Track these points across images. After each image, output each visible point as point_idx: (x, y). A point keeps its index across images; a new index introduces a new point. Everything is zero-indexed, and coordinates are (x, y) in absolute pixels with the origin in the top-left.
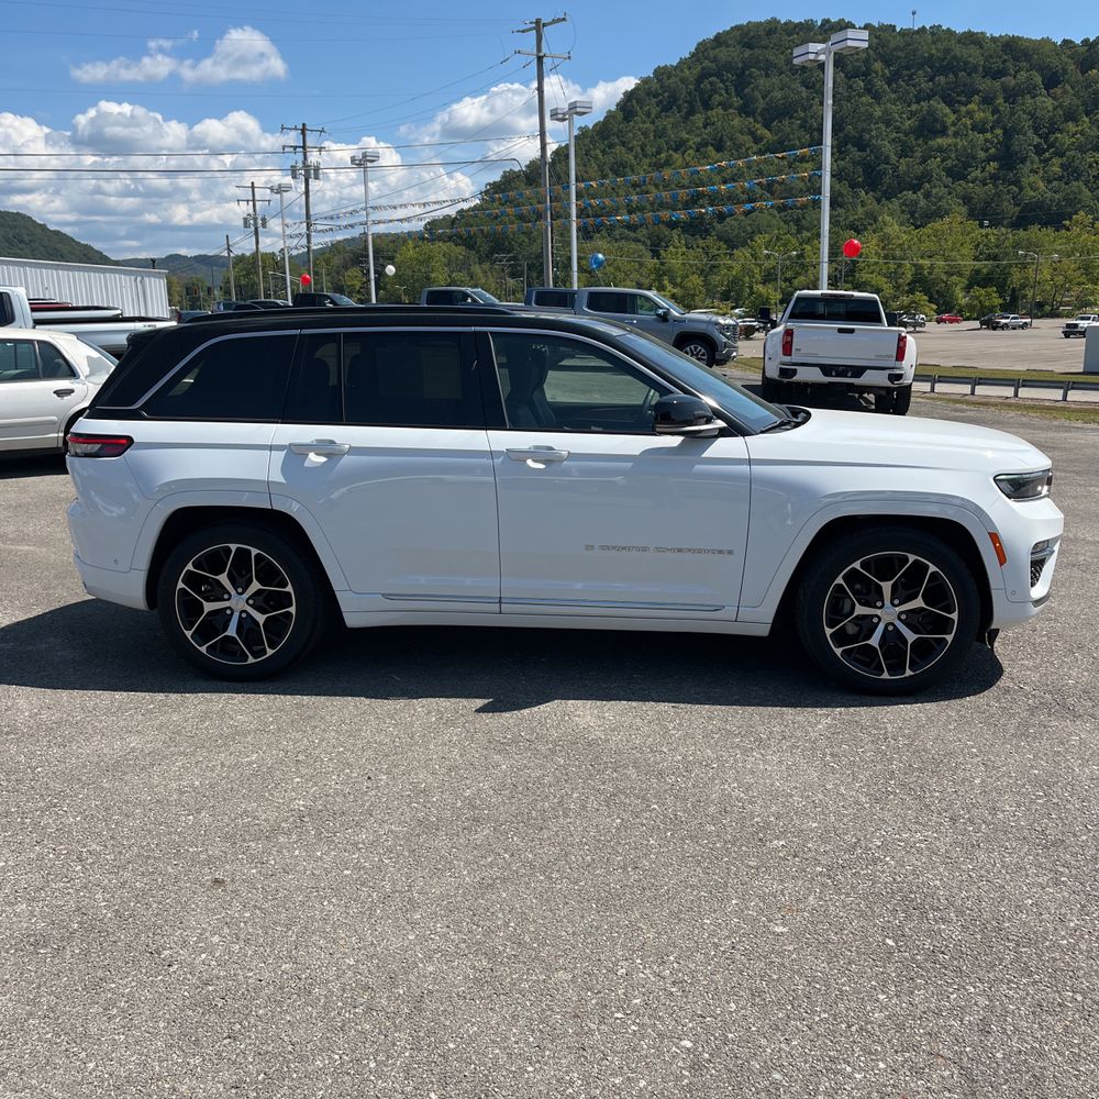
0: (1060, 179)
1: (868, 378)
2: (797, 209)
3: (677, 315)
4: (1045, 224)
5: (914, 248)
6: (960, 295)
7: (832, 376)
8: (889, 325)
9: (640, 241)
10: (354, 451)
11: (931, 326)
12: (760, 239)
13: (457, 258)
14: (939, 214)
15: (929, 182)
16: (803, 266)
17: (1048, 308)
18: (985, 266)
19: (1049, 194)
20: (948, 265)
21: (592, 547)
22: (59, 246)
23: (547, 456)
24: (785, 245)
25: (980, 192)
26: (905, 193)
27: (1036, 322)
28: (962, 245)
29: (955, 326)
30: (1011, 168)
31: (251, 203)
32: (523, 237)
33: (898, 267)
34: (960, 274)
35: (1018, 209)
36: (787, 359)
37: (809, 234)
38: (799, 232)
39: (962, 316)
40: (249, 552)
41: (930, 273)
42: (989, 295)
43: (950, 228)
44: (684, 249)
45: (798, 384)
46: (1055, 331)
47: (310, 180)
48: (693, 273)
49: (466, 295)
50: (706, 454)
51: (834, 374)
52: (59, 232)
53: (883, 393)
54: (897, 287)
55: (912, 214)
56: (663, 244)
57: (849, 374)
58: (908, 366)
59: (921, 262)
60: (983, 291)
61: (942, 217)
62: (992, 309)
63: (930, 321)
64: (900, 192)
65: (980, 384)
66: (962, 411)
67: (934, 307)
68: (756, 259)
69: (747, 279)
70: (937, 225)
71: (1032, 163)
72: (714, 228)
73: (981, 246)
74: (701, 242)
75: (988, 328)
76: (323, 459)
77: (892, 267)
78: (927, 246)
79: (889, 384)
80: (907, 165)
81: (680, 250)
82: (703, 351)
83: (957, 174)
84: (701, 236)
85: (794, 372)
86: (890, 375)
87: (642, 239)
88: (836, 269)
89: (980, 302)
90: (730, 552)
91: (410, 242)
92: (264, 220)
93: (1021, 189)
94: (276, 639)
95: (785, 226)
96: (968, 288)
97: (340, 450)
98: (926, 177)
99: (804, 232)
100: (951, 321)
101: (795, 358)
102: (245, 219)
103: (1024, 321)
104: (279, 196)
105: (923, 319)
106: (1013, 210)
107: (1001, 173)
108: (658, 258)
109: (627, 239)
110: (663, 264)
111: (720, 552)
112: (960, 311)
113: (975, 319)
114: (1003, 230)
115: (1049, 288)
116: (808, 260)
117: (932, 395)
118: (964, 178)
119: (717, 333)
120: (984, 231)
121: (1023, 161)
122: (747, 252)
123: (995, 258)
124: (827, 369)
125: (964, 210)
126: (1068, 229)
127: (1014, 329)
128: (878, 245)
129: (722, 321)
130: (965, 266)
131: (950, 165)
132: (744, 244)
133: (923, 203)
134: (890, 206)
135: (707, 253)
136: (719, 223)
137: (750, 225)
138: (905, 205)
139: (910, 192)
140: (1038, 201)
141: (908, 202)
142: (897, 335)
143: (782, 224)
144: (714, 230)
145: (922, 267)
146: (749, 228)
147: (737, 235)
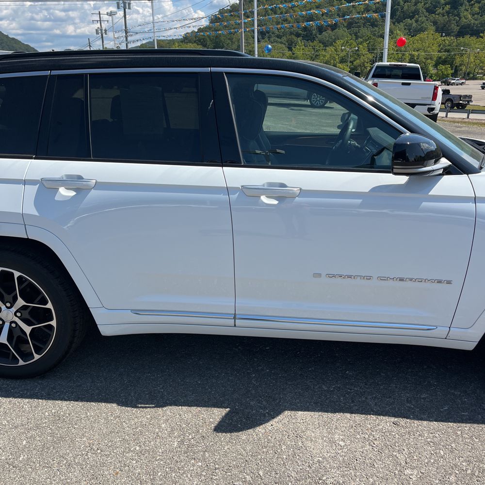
0: (478, 14)
2: (356, 28)
4: (472, 35)
5: (411, 46)
6: (431, 69)
9: (282, 43)
10: (99, 186)
12: (339, 42)
14: (421, 30)
15: (418, 14)
16: (358, 55)
17: (472, 75)
18: (444, 55)
19: (473, 21)
20: (426, 55)
21: (319, 275)
22: (14, 45)
23: (279, 192)
24: (350, 45)
25: (441, 19)
26: (406, 20)
27: (467, 82)
28: (433, 45)
30: (456, 8)
31: (99, 22)
32: (229, 41)
33: (403, 55)
34: (431, 59)
35: (459, 28)
37: (362, 40)
38: (357, 38)
39: (432, 79)
40: (12, 274)
41: (418, 59)
42: (446, 69)
43: (427, 37)
44: (304, 47)
46: (478, 85)
47: (126, 10)
50: (433, 192)
52: (14, 38)
55: (409, 30)
56: (294, 45)
58: (438, 104)
59: (413, 53)
60: (443, 67)
61: (424, 31)
62: (447, 76)
64: (404, 19)
65: (472, 113)
68: (336, 52)
69: (332, 61)
70: (421, 35)
71: (465, 6)
72: (317, 37)
73: (442, 46)
74: (311, 43)
75: (445, 85)
76: (73, 193)
77: (400, 56)
78: (417, 45)
80: (408, 6)
81: (301, 47)
83: (431, 11)
84: (311, 41)
86: (428, 108)
87: (284, 42)
89: (442, 72)
90: (449, 282)
91: (177, 43)
92: (106, 31)
93: (460, 18)
94: (41, 346)
95: (350, 36)
96: (436, 66)
97: (87, 185)
98: (416, 12)
99: (359, 39)
102: (97, 30)
103: (462, 81)
104: (111, 17)
106: (456, 29)
107: (452, 10)
108: (291, 51)
109: (277, 42)
110: (293, 54)
111: (440, 282)
112: (431, 77)
113: (438, 81)
114: (452, 37)
115: (472, 65)
116: (361, 52)
118: (434, 12)
120: (443, 38)
121: (461, 5)
122: (332, 48)
123: (448, 51)
125: (434, 28)
126: (482, 37)
127: (457, 85)
128: (394, 45)
130: (434, 55)
131: (427, 7)
132: (331, 44)
133: (414, 25)
134: (399, 26)
135: (314, 49)
136: (320, 34)
137: (334, 35)
138: (406, 26)
139: (409, 19)
140: (468, 24)
141: (408, 24)
142: (435, 86)
143: (349, 35)
144: (317, 38)
145: (413, 56)
146: (333, 37)
147: (328, 40)
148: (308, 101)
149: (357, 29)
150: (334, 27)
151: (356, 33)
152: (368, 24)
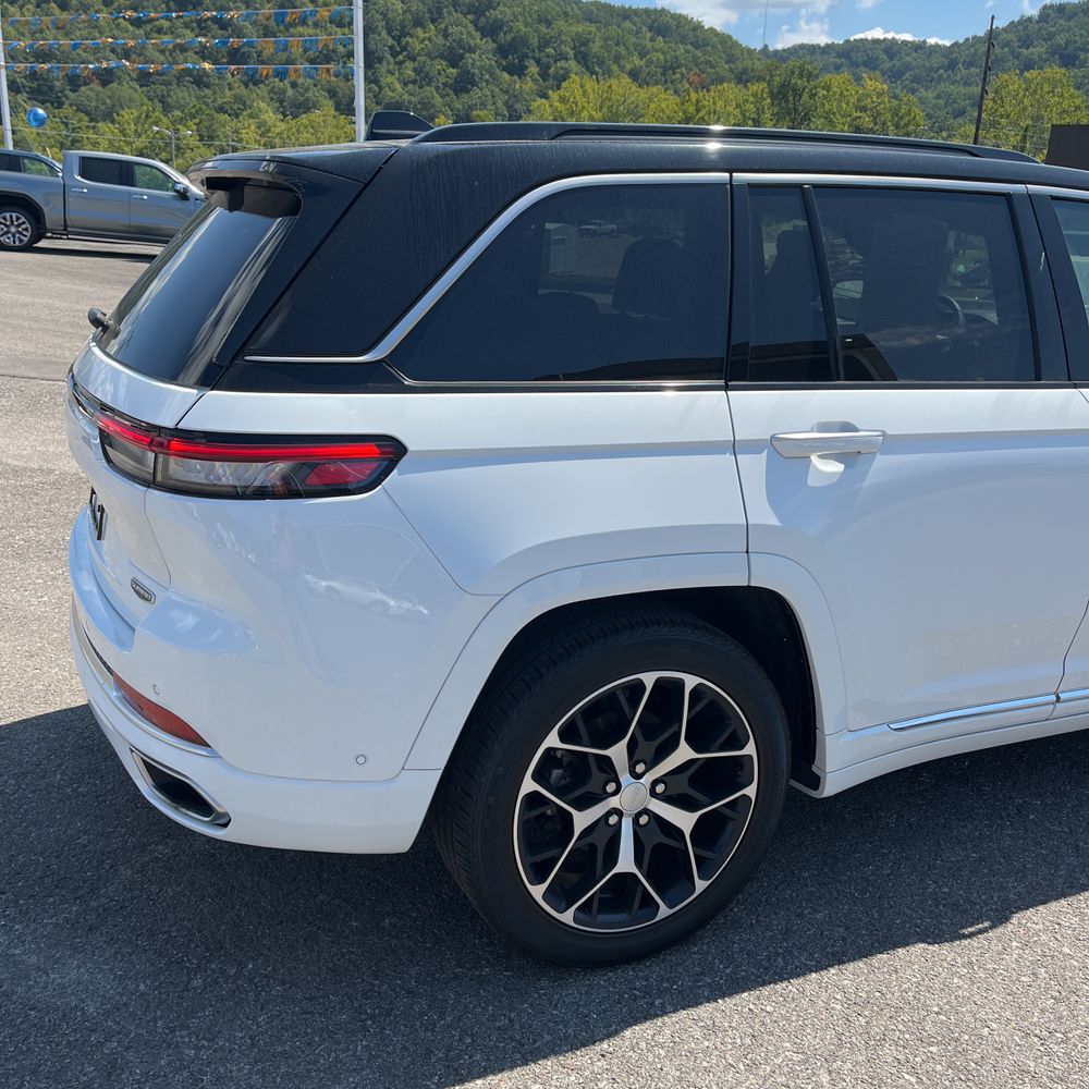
0: (414, 82)
2: (161, 84)
12: (127, 114)
14: (308, 105)
19: (406, 97)
35: (379, 107)
37: (181, 114)
38: (167, 109)
43: (324, 121)
55: (281, 102)
61: (313, 109)
70: (311, 116)
71: (388, 64)
72: (66, 96)
84: (52, 104)
93: (381, 88)
95: (149, 103)
121: (380, 60)
122: (113, 127)
132: (108, 118)
133: (290, 92)
135: (66, 124)
136: (73, 91)
137: (110, 97)
138: (275, 93)
139: (277, 79)
140: (397, 102)
141: (276, 90)
143: (146, 99)
144: (68, 98)
146: (108, 101)
147: (96, 108)
149: (164, 87)
150: (106, 77)
151: (163, 96)
152: (188, 78)
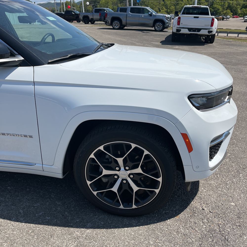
1: (202, 32)
3: (154, 14)
6: (239, 11)
7: (191, 31)
8: (211, 15)
11: (231, 19)
13: (115, 2)
20: (237, 3)
29: (237, 19)
33: (224, 3)
34: (240, 5)
36: (178, 26)
41: (232, 5)
45: (180, 34)
48: (172, 6)
49: (105, 10)
51: (192, 31)
53: (206, 36)
54: (224, 9)
57: (196, 31)
58: (214, 29)
59: (230, 2)
60: (245, 9)
63: (231, 17)
65: (240, 34)
66: (231, 42)
67: (232, 13)
68: (188, 2)
77: (223, 3)
79: (208, 34)
82: (161, 24)
85: (180, 30)
86: (208, 31)
88: (208, 4)
89: (244, 12)
90: (31, 137)
96: (241, 9)
100: (236, 17)
101: (181, 26)
105: (229, 17)
110: (165, 3)
112: (239, 15)
113: (242, 17)
116: (201, 1)
117: (227, 37)
119: (165, 19)
124: (190, 29)
129: (167, 16)
130: (241, 3)
142: (212, 18)
145: (230, 3)
148: (154, 28)
